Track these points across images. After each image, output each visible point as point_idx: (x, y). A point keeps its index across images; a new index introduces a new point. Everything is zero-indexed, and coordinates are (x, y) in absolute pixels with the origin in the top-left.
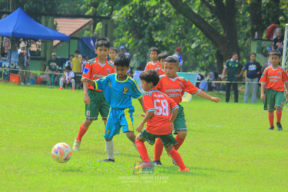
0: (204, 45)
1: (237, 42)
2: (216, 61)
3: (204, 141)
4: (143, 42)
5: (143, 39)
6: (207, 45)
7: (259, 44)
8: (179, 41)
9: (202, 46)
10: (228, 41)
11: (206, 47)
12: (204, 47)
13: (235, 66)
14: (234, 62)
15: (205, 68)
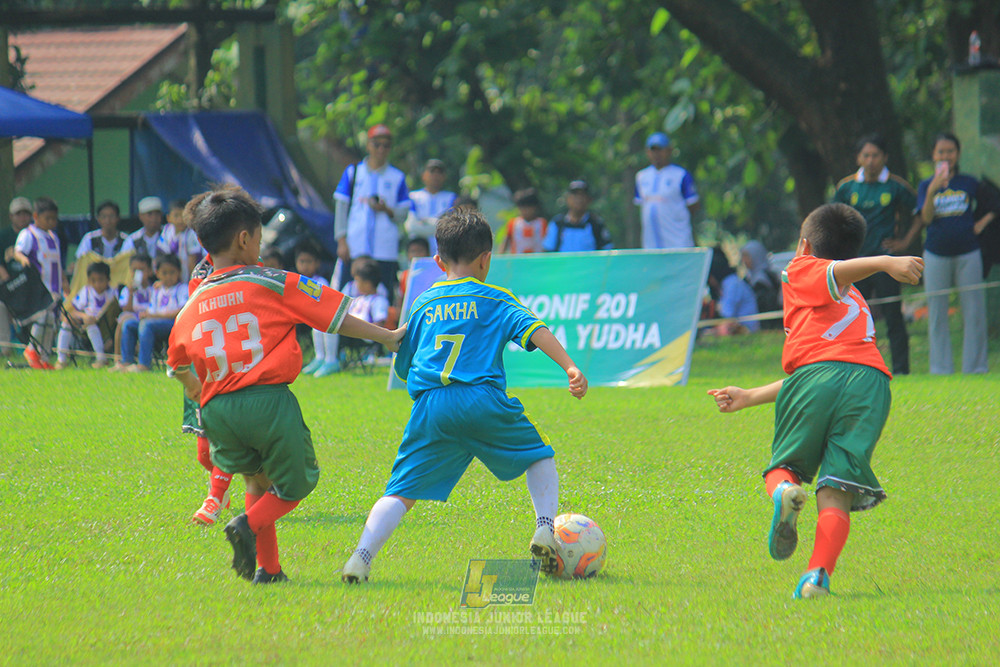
0: (729, 111)
1: (883, 88)
2: (790, 185)
3: (758, 567)
4: (439, 117)
5: (441, 104)
6: (742, 110)
7: (991, 91)
8: (606, 103)
9: (719, 116)
10: (843, 86)
11: (736, 119)
12: (727, 122)
13: (878, 204)
14: (872, 184)
15: (740, 222)
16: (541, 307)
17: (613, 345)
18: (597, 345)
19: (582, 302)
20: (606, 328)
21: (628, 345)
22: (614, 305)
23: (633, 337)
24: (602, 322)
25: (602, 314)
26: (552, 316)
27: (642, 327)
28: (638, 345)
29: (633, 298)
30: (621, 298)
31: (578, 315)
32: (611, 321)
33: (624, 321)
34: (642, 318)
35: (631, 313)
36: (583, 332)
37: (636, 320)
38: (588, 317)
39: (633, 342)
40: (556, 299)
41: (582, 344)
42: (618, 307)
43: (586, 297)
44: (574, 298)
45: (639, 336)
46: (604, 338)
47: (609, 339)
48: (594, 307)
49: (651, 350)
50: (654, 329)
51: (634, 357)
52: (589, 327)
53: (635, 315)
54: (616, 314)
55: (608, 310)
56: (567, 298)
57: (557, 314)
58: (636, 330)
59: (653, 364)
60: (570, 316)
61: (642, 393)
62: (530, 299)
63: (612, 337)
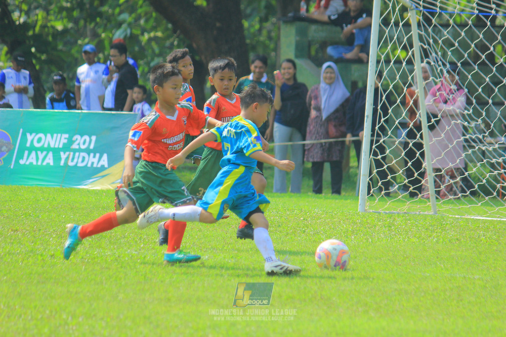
0: (152, 34)
6: (159, 34)
7: (302, 33)
9: (146, 36)
10: (218, 24)
11: (155, 39)
12: (150, 40)
16: (39, 140)
17: (80, 165)
18: (70, 164)
19: (63, 139)
20: (77, 154)
21: (89, 165)
22: (82, 141)
23: (92, 160)
24: (75, 151)
25: (75, 146)
26: (46, 146)
27: (98, 155)
28: (95, 165)
29: (94, 138)
30: (87, 138)
31: (61, 146)
32: (80, 150)
33: (88, 151)
34: (98, 150)
35: (92, 147)
36: (63, 156)
37: (94, 151)
38: (67, 147)
39: (93, 163)
40: (49, 136)
41: (62, 163)
42: (84, 143)
43: (67, 136)
44: (59, 135)
45: (95, 160)
46: (75, 160)
47: (79, 161)
48: (71, 142)
49: (103, 168)
50: (105, 156)
51: (93, 172)
52: (67, 153)
53: (94, 148)
54: (83, 147)
55: (79, 144)
56: (55, 135)
57: (49, 144)
58: (94, 157)
59: (103, 176)
60: (56, 146)
61: (96, 193)
62: (33, 135)
63: (80, 159)
